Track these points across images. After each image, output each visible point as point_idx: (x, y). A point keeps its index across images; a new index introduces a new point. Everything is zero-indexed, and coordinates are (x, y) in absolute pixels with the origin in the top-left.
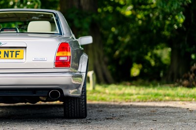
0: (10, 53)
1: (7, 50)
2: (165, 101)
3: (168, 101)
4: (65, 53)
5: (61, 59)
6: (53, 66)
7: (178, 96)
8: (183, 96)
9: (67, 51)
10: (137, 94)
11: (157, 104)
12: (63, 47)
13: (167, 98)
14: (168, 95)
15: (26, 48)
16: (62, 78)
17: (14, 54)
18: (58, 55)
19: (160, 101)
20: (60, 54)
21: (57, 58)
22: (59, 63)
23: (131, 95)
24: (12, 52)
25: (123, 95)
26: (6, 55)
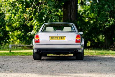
0: (61, 38)
1: (60, 37)
2: (106, 55)
3: (107, 55)
4: (79, 38)
5: (77, 40)
6: (75, 42)
7: (110, 53)
8: (112, 54)
9: (79, 37)
10: (95, 53)
11: (104, 56)
12: (78, 36)
13: (107, 54)
14: (107, 53)
15: (66, 36)
16: (78, 46)
17: (62, 38)
18: (76, 39)
19: (104, 55)
20: (77, 38)
21: (76, 40)
22: (77, 41)
23: (93, 53)
24: (61, 37)
25: (90, 53)
26: (60, 38)
